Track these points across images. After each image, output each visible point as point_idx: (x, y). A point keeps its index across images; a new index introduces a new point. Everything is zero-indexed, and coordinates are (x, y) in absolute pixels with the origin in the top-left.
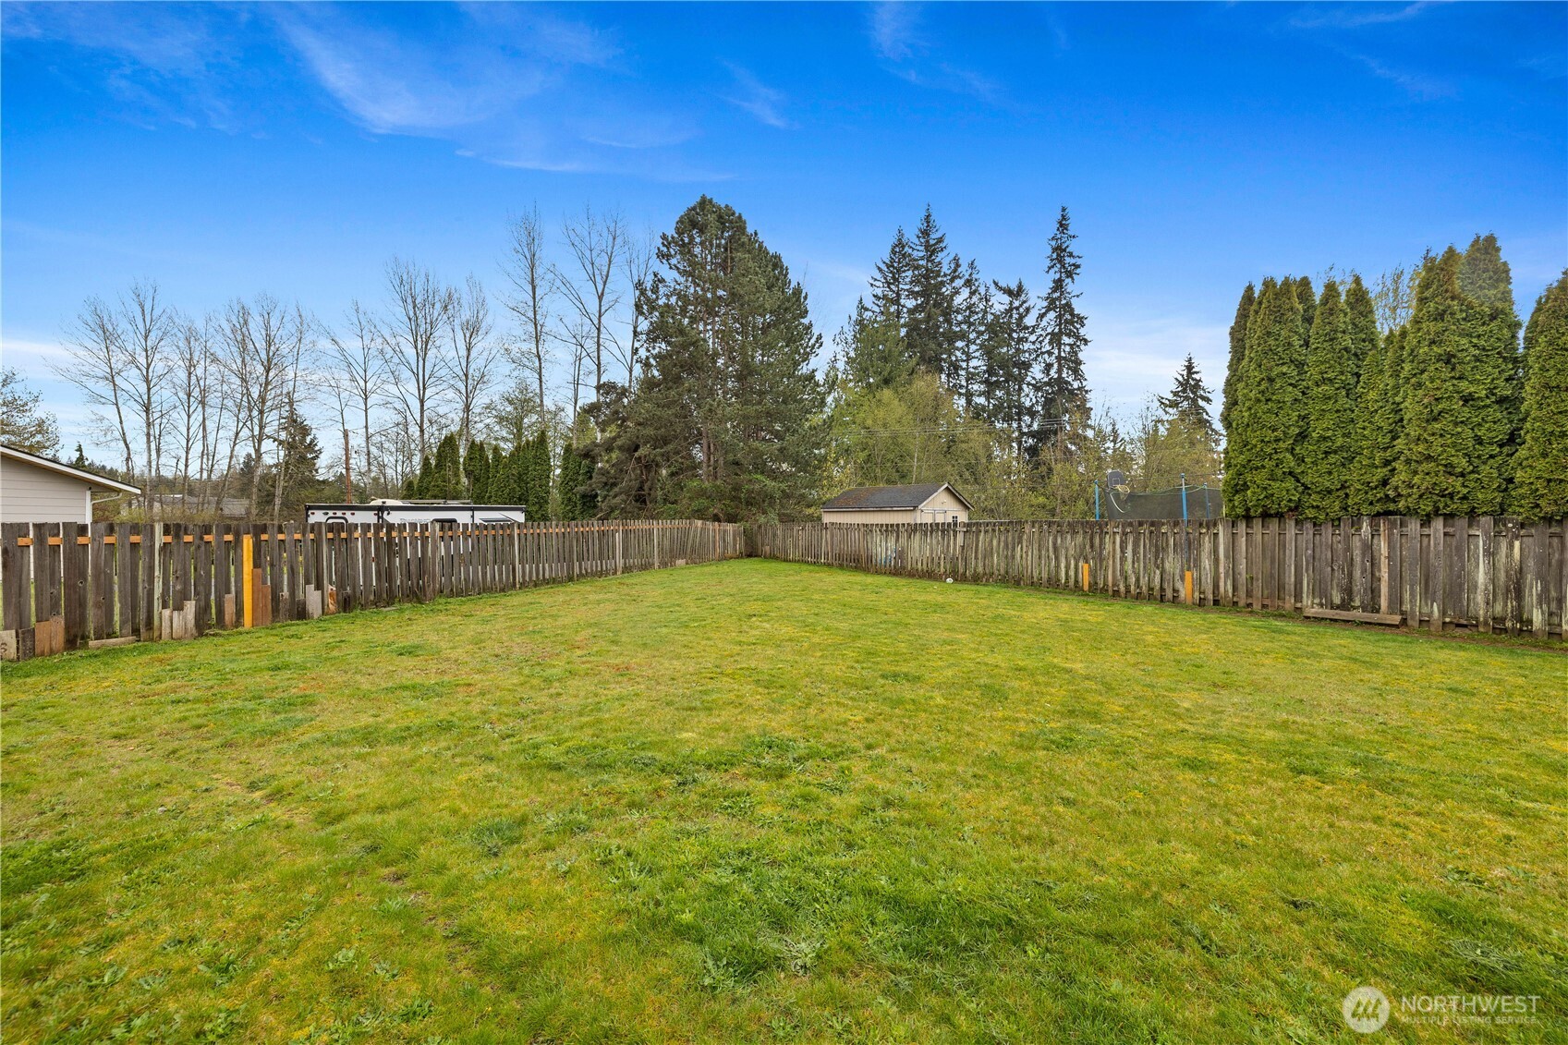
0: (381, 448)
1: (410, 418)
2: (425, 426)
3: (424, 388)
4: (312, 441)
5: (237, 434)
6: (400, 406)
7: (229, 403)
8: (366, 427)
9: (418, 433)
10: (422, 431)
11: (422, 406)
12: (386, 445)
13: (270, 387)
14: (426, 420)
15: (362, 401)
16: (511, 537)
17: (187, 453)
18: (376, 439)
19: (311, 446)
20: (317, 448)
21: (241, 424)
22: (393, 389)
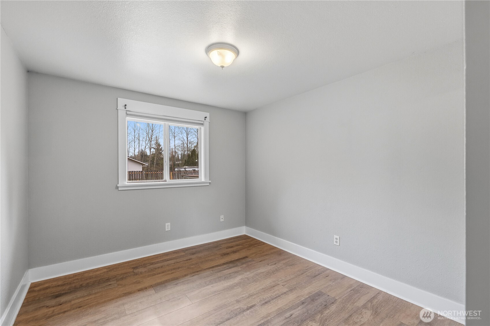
0: (178, 150)
1: (185, 143)
2: (188, 144)
3: (188, 135)
4: (162, 148)
5: (145, 147)
6: (182, 139)
7: (144, 139)
8: (175, 145)
9: (186, 146)
10: (187, 146)
11: (187, 139)
12: (179, 149)
13: (153, 135)
14: (188, 142)
15: (174, 139)
17: (134, 152)
18: (177, 147)
19: (161, 149)
20: (162, 150)
21: (146, 145)
22: (181, 136)
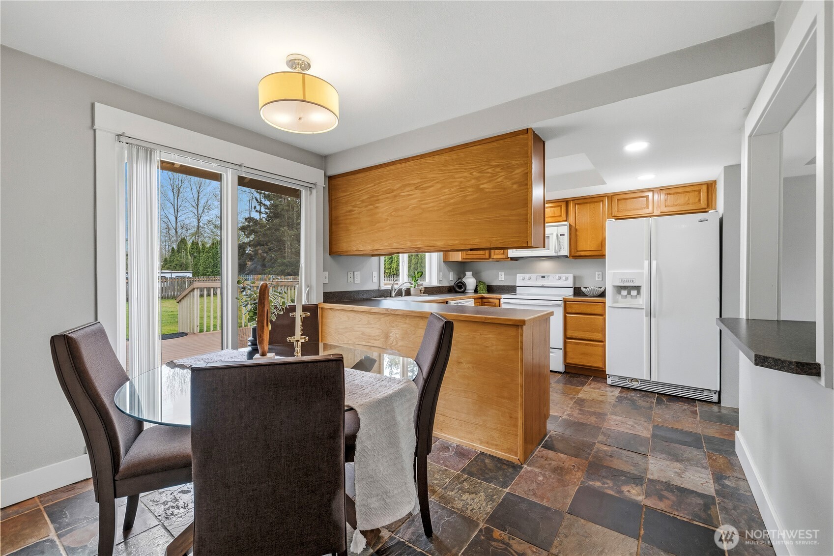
16: (184, 281)
